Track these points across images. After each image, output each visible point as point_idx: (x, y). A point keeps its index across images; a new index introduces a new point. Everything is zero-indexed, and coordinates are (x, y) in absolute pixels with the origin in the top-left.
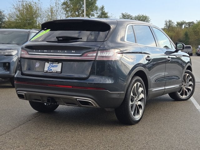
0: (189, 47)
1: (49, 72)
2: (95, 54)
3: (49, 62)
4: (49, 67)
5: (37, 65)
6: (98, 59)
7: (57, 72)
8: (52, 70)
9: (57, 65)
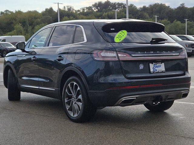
4: (154, 68)
5: (141, 67)
8: (157, 70)
9: (160, 65)
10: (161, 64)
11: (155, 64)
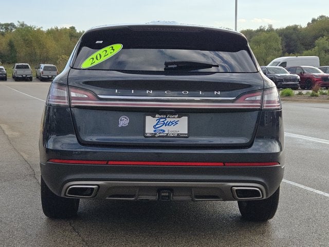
0: (26, 67)
1: (159, 137)
2: (259, 98)
3: (157, 116)
4: (157, 126)
5: (124, 121)
6: (267, 106)
7: (179, 136)
8: (164, 131)
9: (176, 120)
10: (178, 119)
11: (162, 118)
